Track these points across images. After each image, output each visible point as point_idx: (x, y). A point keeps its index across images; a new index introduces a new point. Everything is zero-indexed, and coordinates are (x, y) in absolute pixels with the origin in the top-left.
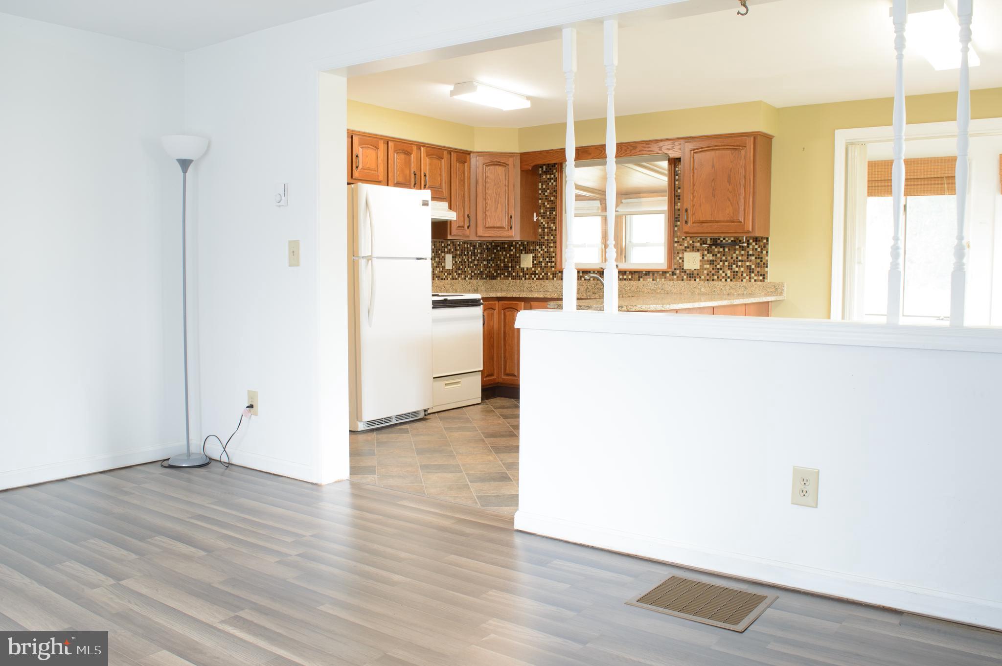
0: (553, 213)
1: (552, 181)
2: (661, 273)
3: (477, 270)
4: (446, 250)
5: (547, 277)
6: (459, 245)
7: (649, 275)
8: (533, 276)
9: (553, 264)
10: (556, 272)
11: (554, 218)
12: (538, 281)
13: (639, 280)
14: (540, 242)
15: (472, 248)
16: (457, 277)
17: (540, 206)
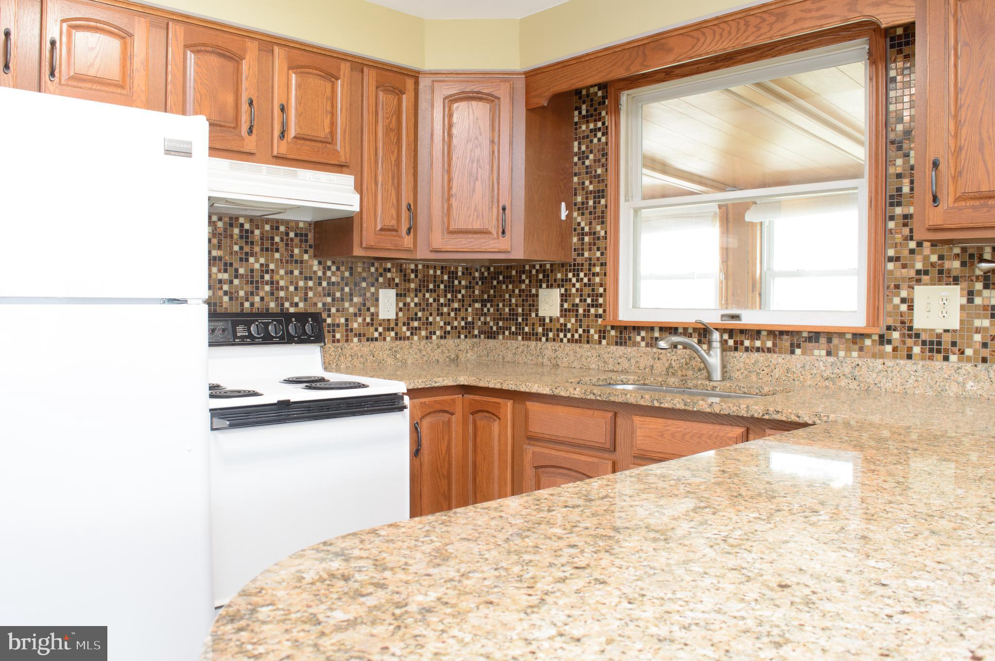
0: (599, 203)
1: (599, 134)
2: (849, 336)
3: (459, 319)
4: (381, 280)
5: (588, 337)
6: (415, 271)
7: (817, 341)
8: (561, 335)
9: (600, 311)
10: (606, 326)
11: (603, 212)
12: (569, 344)
13: (793, 352)
14: (574, 265)
15: (446, 277)
16: (408, 334)
17: (576, 189)
